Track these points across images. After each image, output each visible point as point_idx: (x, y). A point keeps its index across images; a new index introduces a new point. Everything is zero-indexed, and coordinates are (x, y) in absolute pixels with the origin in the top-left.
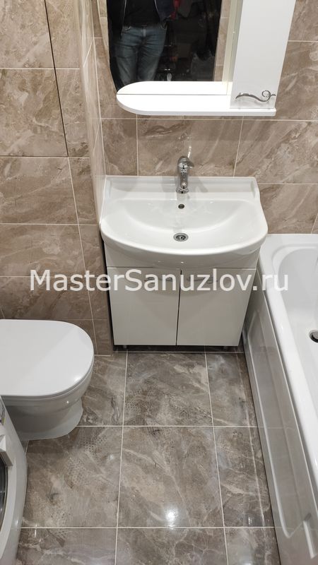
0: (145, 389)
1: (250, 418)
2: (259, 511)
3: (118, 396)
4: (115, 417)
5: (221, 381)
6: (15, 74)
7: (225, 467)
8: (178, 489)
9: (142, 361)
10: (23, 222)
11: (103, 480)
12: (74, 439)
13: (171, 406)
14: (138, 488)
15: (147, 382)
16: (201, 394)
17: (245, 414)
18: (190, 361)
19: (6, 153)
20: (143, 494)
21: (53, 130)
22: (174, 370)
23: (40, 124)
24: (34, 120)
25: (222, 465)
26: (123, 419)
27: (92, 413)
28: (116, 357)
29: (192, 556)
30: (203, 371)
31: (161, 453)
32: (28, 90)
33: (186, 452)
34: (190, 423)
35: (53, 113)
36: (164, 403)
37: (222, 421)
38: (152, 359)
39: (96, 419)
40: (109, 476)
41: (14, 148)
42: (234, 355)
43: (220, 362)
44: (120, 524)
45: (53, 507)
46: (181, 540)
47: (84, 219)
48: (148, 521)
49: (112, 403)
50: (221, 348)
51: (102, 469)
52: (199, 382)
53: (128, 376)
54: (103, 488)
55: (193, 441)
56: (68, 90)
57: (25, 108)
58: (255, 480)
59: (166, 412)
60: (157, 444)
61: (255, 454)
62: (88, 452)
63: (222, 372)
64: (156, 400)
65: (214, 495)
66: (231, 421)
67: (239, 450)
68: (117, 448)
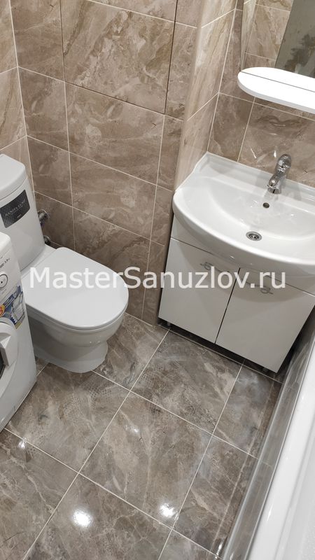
0: (167, 369)
1: (253, 446)
2: (214, 534)
3: (140, 364)
4: (128, 380)
5: (243, 398)
6: (140, 18)
7: (203, 476)
8: (149, 471)
9: (177, 344)
10: (112, 166)
11: (89, 427)
12: (84, 380)
13: (183, 396)
14: (114, 450)
15: (172, 364)
16: (217, 400)
17: (251, 440)
18: (223, 366)
19: (113, 95)
20: (116, 457)
21: (158, 83)
22: (203, 366)
23: (148, 74)
24: (144, 69)
25: (201, 473)
26: (134, 385)
27: (110, 367)
28: (157, 330)
29: (128, 536)
30: (231, 381)
31: (151, 432)
32: (147, 37)
33: (174, 443)
34: (193, 420)
35: (162, 66)
36: (178, 391)
37: (224, 435)
38: (189, 347)
39: (111, 373)
40: (96, 426)
41: (120, 91)
42: (270, 381)
43: (253, 380)
44: (82, 471)
45: (37, 426)
46: (127, 517)
47: (162, 182)
48: (108, 483)
49: (132, 367)
50: (260, 368)
51: (93, 417)
52: (222, 389)
53: (158, 351)
54: (86, 433)
55: (186, 437)
56: (181, 47)
57: (139, 54)
58: (226, 505)
59: (175, 399)
60: (152, 422)
61: (241, 481)
62: (90, 397)
63: (249, 391)
64: (172, 384)
65: (179, 495)
66: (233, 440)
67: (226, 469)
68: (115, 406)
